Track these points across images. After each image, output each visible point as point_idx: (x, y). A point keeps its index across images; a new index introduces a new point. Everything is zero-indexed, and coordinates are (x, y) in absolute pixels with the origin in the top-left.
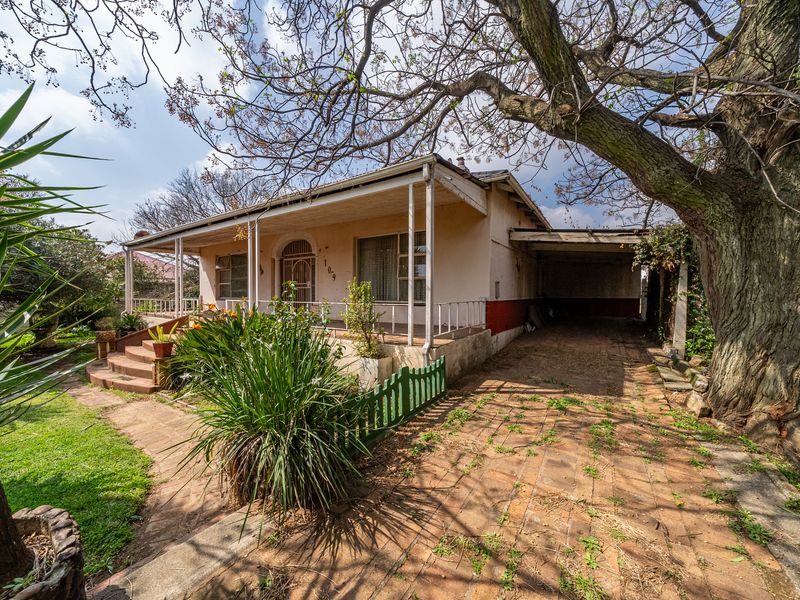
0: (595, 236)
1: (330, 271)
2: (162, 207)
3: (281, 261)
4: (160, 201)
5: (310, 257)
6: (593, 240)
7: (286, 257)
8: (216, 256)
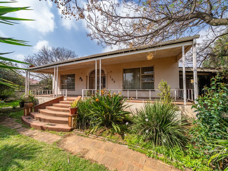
0: (203, 70)
1: (112, 79)
2: (35, 58)
3: (90, 76)
4: (34, 55)
5: (104, 75)
6: (202, 71)
7: (92, 75)
8: (61, 75)
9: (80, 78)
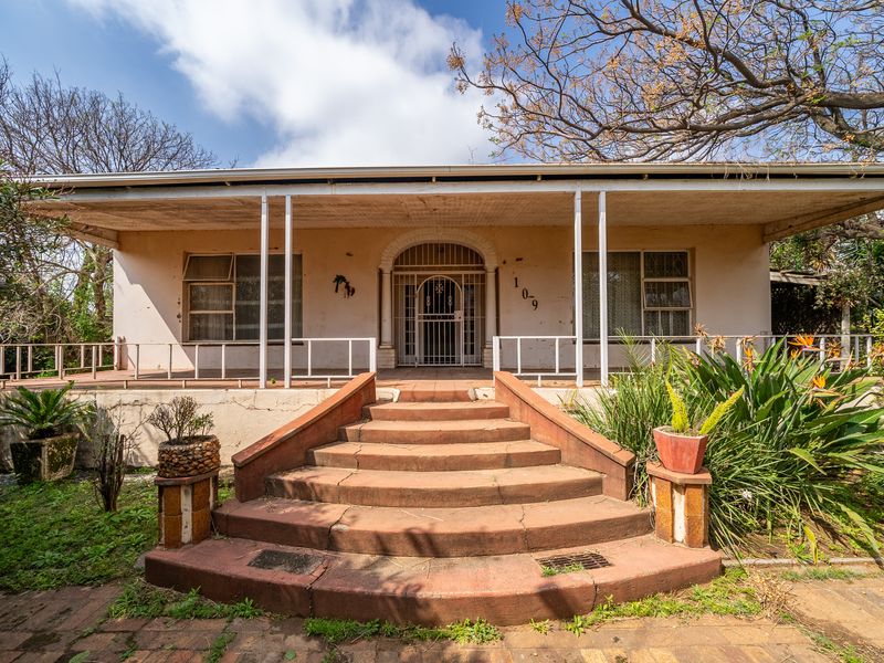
0: (787, 277)
1: (525, 294)
3: (391, 274)
7: (401, 269)
8: (186, 254)
9: (340, 279)
